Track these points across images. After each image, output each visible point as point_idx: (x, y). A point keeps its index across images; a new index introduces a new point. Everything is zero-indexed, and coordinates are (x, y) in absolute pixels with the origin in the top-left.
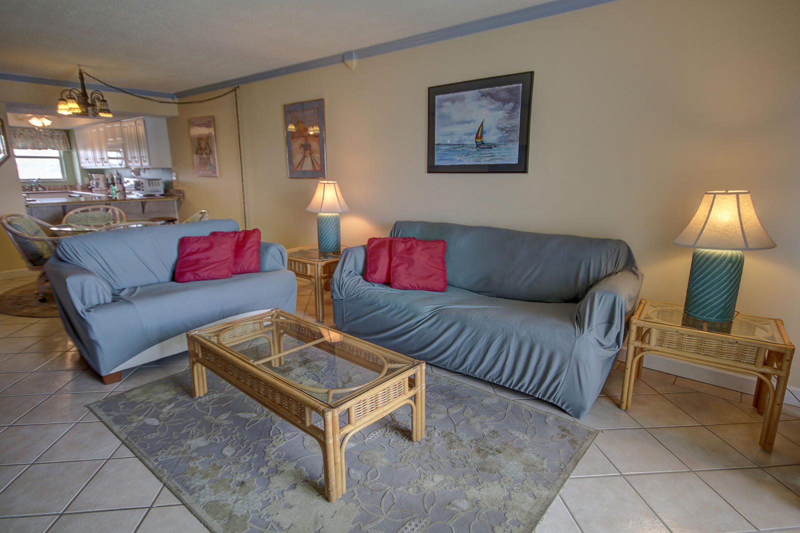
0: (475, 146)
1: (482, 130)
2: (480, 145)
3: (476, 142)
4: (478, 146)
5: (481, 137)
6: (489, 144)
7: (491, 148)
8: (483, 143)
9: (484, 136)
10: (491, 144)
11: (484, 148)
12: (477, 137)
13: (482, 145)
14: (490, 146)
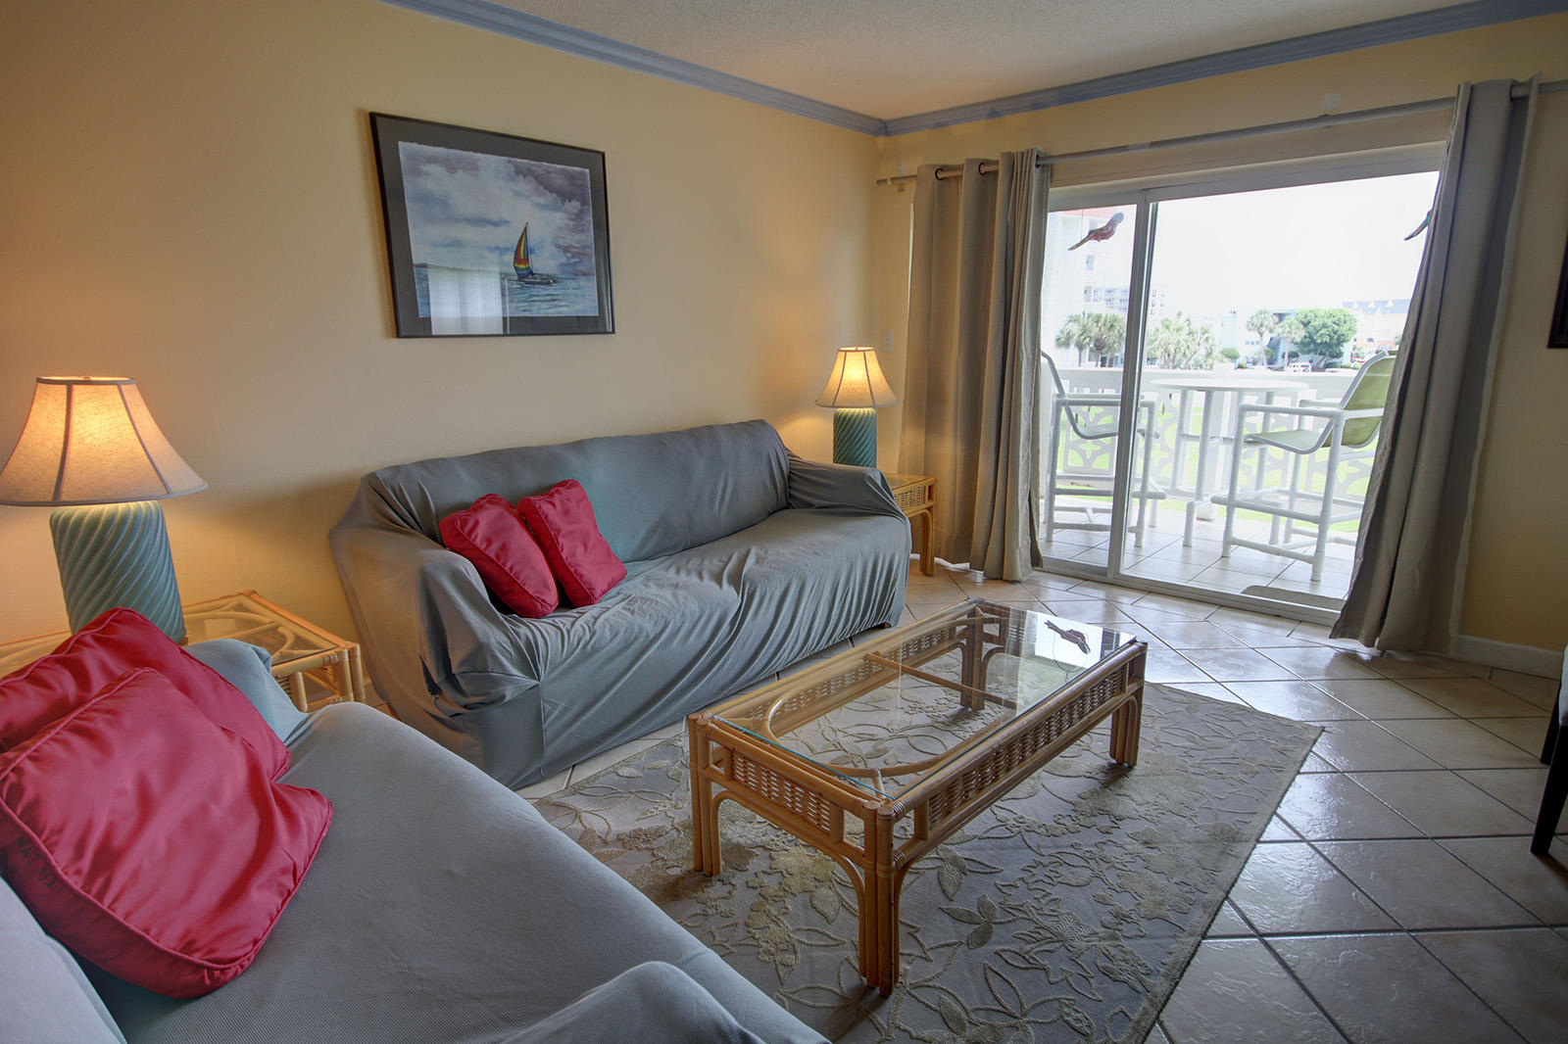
0: (516, 278)
1: (526, 246)
2: (526, 276)
3: (516, 268)
4: (521, 278)
5: (526, 260)
6: (543, 275)
7: (548, 284)
8: (532, 273)
9: (532, 257)
10: (548, 275)
11: (533, 283)
12: (517, 259)
13: (530, 276)
14: (547, 281)
